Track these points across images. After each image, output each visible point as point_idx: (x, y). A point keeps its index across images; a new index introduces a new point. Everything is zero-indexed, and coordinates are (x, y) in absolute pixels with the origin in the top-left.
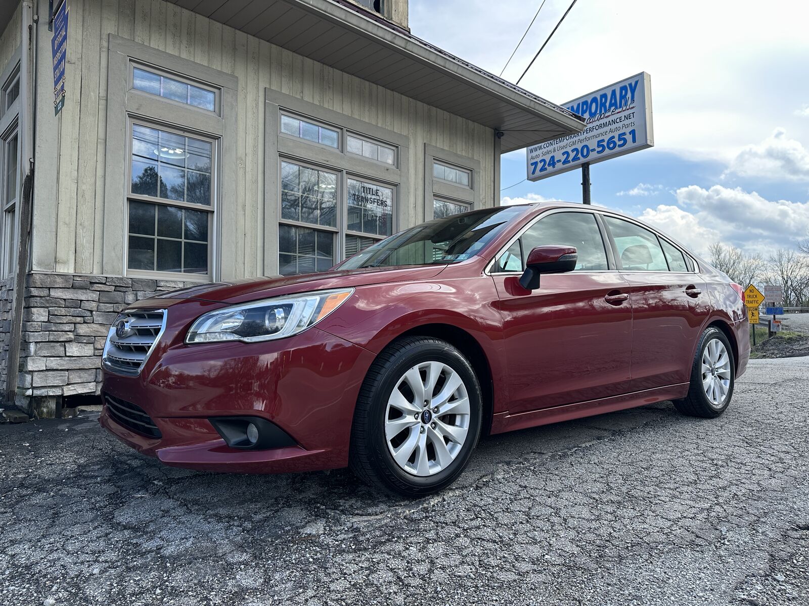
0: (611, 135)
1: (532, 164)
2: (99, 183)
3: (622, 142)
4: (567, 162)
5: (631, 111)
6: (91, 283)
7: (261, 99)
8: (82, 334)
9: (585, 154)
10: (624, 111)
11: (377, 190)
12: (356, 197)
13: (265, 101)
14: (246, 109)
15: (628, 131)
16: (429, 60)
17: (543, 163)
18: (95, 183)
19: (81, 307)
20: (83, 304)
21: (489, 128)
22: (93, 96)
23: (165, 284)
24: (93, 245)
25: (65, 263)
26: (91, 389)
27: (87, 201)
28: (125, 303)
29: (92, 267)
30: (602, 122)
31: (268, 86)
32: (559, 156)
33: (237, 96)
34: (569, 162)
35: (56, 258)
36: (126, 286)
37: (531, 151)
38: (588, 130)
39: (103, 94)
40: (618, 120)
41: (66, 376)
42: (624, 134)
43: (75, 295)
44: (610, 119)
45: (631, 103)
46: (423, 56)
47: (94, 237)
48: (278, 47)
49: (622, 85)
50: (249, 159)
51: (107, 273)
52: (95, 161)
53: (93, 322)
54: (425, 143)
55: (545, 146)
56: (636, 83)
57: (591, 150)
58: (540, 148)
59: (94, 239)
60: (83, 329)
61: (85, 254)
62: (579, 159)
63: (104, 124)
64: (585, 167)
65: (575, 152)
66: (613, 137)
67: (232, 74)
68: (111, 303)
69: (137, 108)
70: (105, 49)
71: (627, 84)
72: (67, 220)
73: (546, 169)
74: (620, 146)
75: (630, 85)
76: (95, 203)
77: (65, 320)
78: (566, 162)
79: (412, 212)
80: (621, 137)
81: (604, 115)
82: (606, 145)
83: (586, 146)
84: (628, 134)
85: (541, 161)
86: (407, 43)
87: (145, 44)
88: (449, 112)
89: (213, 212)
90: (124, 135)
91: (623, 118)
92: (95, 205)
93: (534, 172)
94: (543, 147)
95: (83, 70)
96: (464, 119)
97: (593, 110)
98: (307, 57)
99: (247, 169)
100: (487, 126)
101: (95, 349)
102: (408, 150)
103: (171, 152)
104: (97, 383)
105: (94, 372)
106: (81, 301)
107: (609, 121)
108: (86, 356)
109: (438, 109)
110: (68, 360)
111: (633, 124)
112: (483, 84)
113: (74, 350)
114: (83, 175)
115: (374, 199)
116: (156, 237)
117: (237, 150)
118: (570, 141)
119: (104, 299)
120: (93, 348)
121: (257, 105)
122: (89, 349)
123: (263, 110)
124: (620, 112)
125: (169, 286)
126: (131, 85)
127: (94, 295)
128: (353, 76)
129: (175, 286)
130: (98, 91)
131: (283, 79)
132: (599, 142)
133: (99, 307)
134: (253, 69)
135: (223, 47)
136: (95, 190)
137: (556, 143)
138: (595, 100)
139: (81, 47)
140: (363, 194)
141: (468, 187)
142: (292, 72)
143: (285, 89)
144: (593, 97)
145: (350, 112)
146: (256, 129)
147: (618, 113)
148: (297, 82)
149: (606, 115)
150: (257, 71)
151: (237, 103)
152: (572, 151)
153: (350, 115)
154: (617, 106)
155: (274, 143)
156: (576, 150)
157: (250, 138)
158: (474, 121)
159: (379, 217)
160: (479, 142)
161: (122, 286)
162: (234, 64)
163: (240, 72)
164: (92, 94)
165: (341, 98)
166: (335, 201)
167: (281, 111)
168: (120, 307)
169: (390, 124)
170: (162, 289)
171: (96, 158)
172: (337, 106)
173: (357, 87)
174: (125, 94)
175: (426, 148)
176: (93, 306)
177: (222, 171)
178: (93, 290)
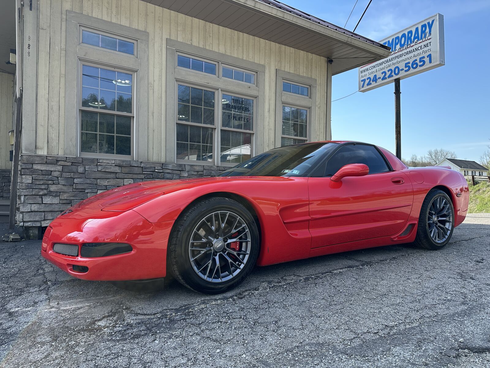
0: (415, 59)
1: (362, 81)
2: (62, 101)
3: (422, 63)
4: (385, 78)
5: (428, 41)
6: (58, 161)
7: (164, 46)
8: (52, 191)
9: (397, 73)
10: (424, 41)
11: (243, 101)
12: (228, 106)
13: (167, 47)
14: (154, 52)
15: (426, 55)
16: (272, 13)
17: (369, 80)
18: (59, 101)
19: (52, 175)
21: (323, 57)
23: (103, 161)
24: (58, 138)
25: (41, 149)
27: (54, 112)
28: (78, 172)
29: (58, 151)
30: (408, 50)
31: (168, 37)
32: (380, 75)
33: (148, 44)
35: (36, 146)
36: (79, 162)
37: (362, 72)
38: (399, 56)
39: (63, 46)
40: (419, 48)
41: (42, 215)
42: (424, 57)
43: (47, 167)
45: (429, 36)
46: (268, 11)
47: (59, 133)
48: (175, 12)
49: (423, 24)
50: (156, 83)
51: (67, 155)
52: (59, 88)
53: (59, 184)
55: (370, 69)
56: (433, 21)
57: (401, 70)
58: (367, 70)
59: (59, 134)
60: (53, 188)
61: (54, 143)
63: (64, 65)
64: (397, 82)
65: (390, 72)
66: (416, 60)
67: (145, 31)
68: (70, 173)
69: (84, 54)
70: (64, 20)
71: (426, 22)
72: (43, 124)
73: (371, 84)
74: (420, 66)
75: (429, 23)
76: (59, 113)
77: (42, 182)
79: (266, 114)
80: (422, 60)
81: (410, 45)
82: (411, 66)
83: (398, 67)
84: (426, 57)
85: (368, 79)
86: (256, 3)
87: (89, 15)
88: (294, 48)
89: (134, 117)
90: (76, 71)
91: (423, 47)
93: (363, 87)
95: (51, 33)
96: (305, 52)
97: (403, 42)
98: (194, 17)
99: (154, 90)
100: (322, 56)
101: (60, 200)
102: (265, 74)
106: (51, 171)
107: (413, 49)
108: (55, 204)
109: (286, 46)
110: (44, 206)
111: (429, 50)
112: (312, 27)
113: (47, 200)
114: (52, 96)
115: (240, 107)
116: (98, 133)
117: (148, 78)
118: (386, 64)
119: (66, 170)
120: (59, 199)
121: (161, 50)
122: (56, 200)
123: (165, 52)
124: (421, 42)
125: (105, 162)
126: (81, 41)
127: (59, 168)
128: (226, 28)
129: (109, 162)
130: (60, 45)
131: (179, 32)
132: (406, 64)
133: (62, 175)
134: (158, 27)
135: (139, 14)
136: (59, 105)
137: (378, 66)
138: (404, 35)
139: (49, 19)
140: (233, 103)
141: (307, 97)
142: (184, 28)
143: (180, 39)
144: (402, 33)
145: (224, 51)
146: (161, 65)
147: (419, 43)
148: (188, 34)
149: (412, 45)
150: (161, 29)
151: (148, 49)
152: (388, 71)
153: (224, 53)
154: (419, 38)
155: (172, 73)
156: (391, 70)
157: (157, 71)
158: (312, 53)
159: (244, 118)
160: (316, 67)
161: (76, 163)
162: (146, 25)
163: (150, 30)
164: (57, 47)
165: (218, 43)
166: (214, 109)
167: (177, 53)
168: (75, 175)
169: (252, 58)
170: (101, 164)
171: (59, 86)
172: (215, 49)
173: (229, 35)
174: (77, 46)
175: (277, 72)
176: (59, 174)
177: (139, 91)
178: (59, 165)
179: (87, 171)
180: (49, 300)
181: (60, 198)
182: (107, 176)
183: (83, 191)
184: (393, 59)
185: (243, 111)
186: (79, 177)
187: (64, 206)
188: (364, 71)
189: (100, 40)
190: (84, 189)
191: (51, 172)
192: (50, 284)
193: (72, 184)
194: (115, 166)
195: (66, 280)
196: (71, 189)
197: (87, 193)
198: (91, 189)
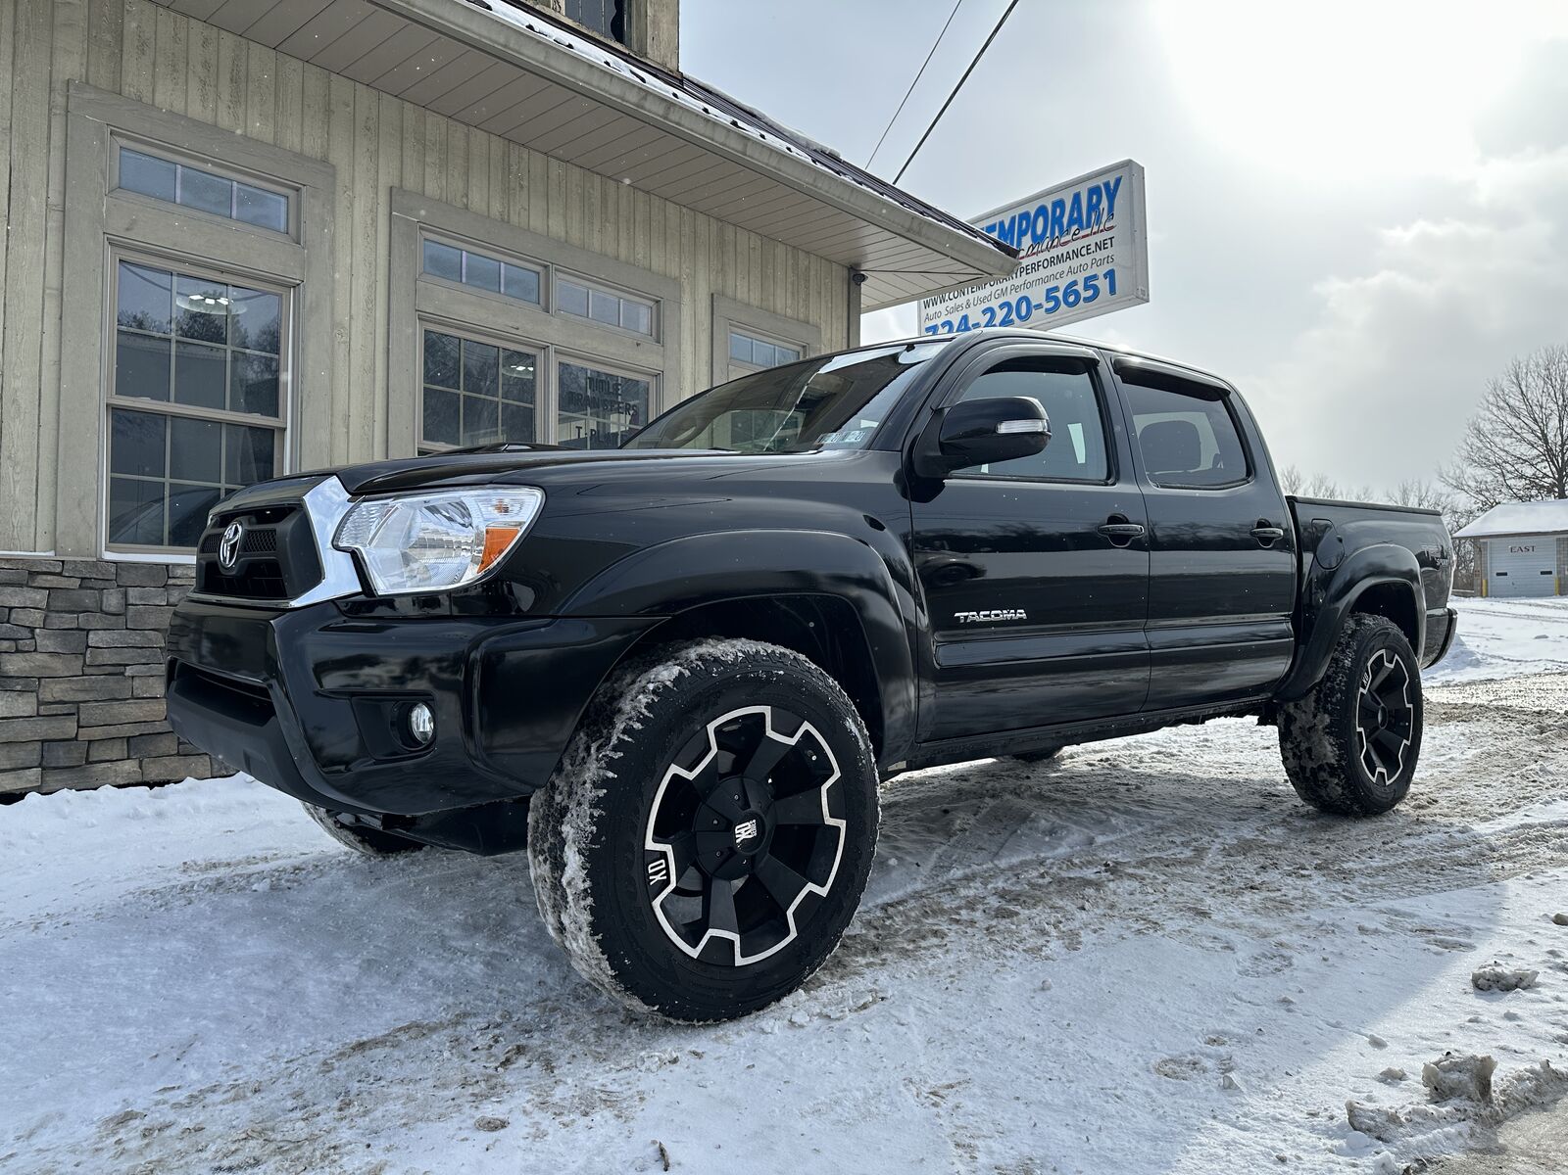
0: (1070, 279)
1: (928, 329)
2: (48, 375)
3: (1090, 293)
4: (992, 326)
5: (1107, 235)
6: (31, 573)
7: (383, 210)
8: (12, 674)
9: (1023, 313)
10: (1095, 233)
11: (617, 385)
12: (575, 397)
13: (391, 214)
14: (352, 228)
15: (1101, 271)
16: (713, 140)
17: (947, 327)
18: (40, 376)
19: (12, 619)
20: (13, 615)
21: (838, 265)
22: (36, 202)
23: (185, 572)
24: (34, 497)
26: (31, 782)
27: (22, 410)
28: (102, 611)
29: (32, 541)
30: (1054, 252)
31: (396, 183)
32: (977, 315)
33: (333, 202)
34: (995, 327)
36: (105, 577)
37: (927, 305)
38: (1029, 267)
39: (55, 198)
40: (1084, 251)
42: (1095, 277)
44: (1070, 248)
45: (1108, 220)
47: (37, 482)
48: (416, 108)
49: (1091, 183)
50: (358, 326)
51: (65, 553)
52: (40, 333)
54: (712, 295)
55: (951, 297)
56: (1118, 181)
57: (1035, 306)
59: (37, 486)
60: (14, 665)
61: (19, 515)
62: (1013, 321)
63: (59, 259)
65: (1006, 309)
66: (1075, 283)
67: (324, 159)
68: (73, 612)
69: (126, 226)
70: (60, 111)
71: (1100, 182)
74: (1087, 300)
75: (1107, 185)
76: (39, 415)
80: (1089, 282)
81: (1059, 241)
82: (1061, 298)
83: (1025, 298)
84: (1101, 277)
85: (944, 324)
86: (669, 108)
87: (144, 99)
88: (759, 234)
89: (285, 429)
90: (100, 280)
91: (1093, 248)
92: (39, 419)
95: (14, 152)
96: (789, 247)
97: (1039, 230)
98: (475, 128)
99: (353, 344)
100: (835, 261)
101: (40, 703)
102: (680, 307)
103: (210, 301)
104: (44, 769)
105: (38, 748)
106: (11, 609)
107: (1068, 253)
108: (21, 717)
109: (738, 228)
111: (1110, 260)
114: (14, 359)
115: (611, 401)
116: (167, 480)
117: (333, 309)
118: (996, 287)
119: (59, 604)
120: (35, 700)
121: (374, 221)
122: (28, 702)
123: (387, 230)
124: (1087, 235)
125: (193, 575)
126: (116, 180)
127: (38, 597)
128: (568, 165)
130: (45, 193)
131: (428, 170)
132: (1049, 291)
133: (48, 621)
134: (366, 150)
135: (306, 107)
136: (40, 390)
137: (973, 291)
138: (1042, 211)
139: (9, 106)
140: (589, 390)
142: (445, 156)
143: (432, 190)
144: (1039, 205)
145: (563, 234)
146: (373, 267)
147: (1084, 237)
148: (456, 175)
150: (374, 155)
151: (334, 217)
152: (1000, 307)
153: (563, 240)
154: (1082, 223)
155: (408, 295)
156: (1007, 304)
157: (360, 286)
160: (819, 293)
161: (96, 579)
162: (328, 140)
163: (339, 156)
164: (33, 199)
165: (545, 207)
166: (531, 406)
167: (423, 232)
168: (91, 619)
169: (644, 257)
170: (178, 582)
171: (40, 326)
172: (537, 222)
173: (577, 185)
174: (101, 199)
175: (715, 304)
176: (35, 618)
177: (303, 349)
178: (35, 588)
179: (133, 605)
181: (37, 696)
183: (117, 671)
184: (1014, 275)
186: (105, 627)
187: (55, 723)
188: (935, 301)
189: (178, 181)
190: (120, 665)
191: (10, 611)
193: (81, 649)
196: (76, 666)
197: (133, 677)
198: (144, 664)
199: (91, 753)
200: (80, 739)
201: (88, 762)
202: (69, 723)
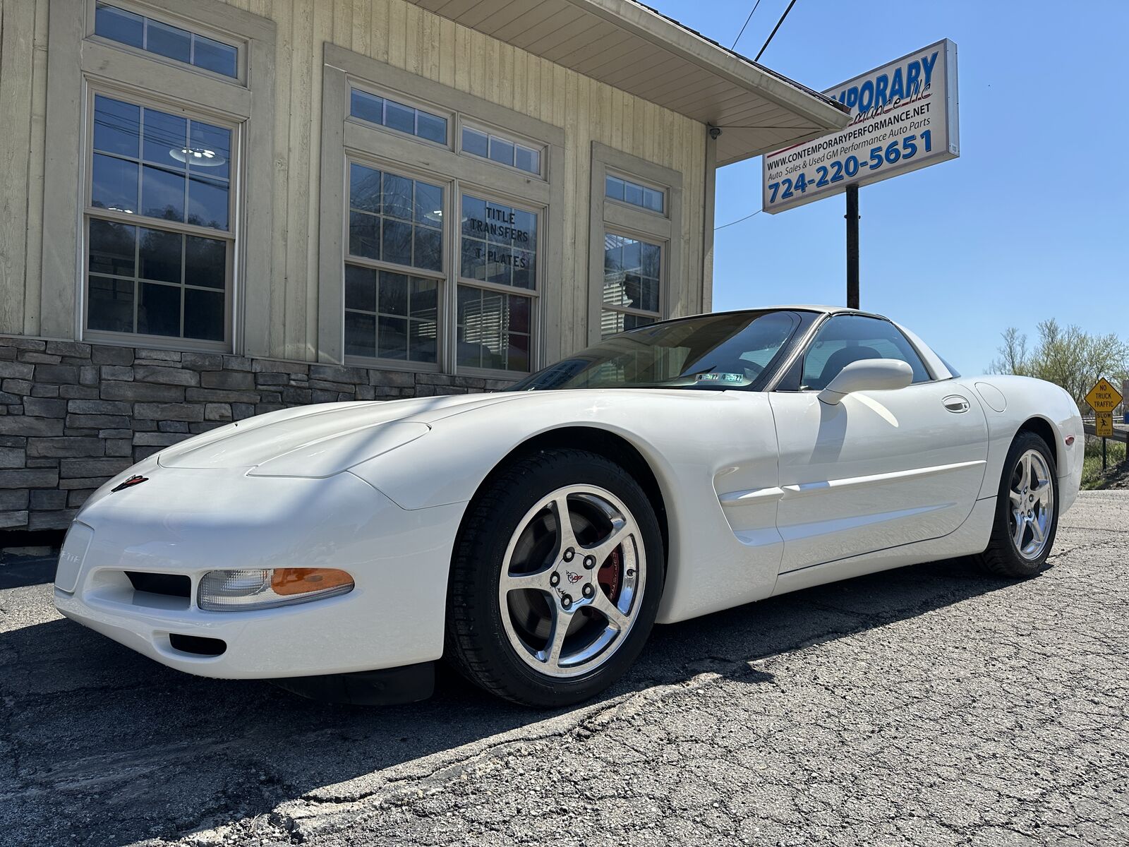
0: (892, 140)
1: (771, 187)
2: (35, 188)
3: (909, 151)
4: (824, 182)
5: (924, 102)
6: (21, 350)
7: (317, 62)
8: (4, 433)
9: (851, 170)
10: (913, 101)
11: (511, 214)
12: (476, 224)
13: (323, 65)
14: (291, 75)
15: (918, 132)
17: (787, 185)
18: (28, 188)
19: (3, 389)
20: (5, 385)
21: (698, 123)
22: (25, 44)
23: (149, 354)
24: (23, 288)
26: (19, 521)
27: (13, 216)
28: (79, 384)
29: (21, 324)
30: (878, 119)
31: (328, 39)
32: (812, 174)
33: (275, 54)
34: (826, 182)
36: (82, 356)
37: (770, 167)
38: (857, 132)
39: (40, 39)
40: (904, 117)
42: (913, 137)
45: (925, 89)
47: (25, 275)
49: (911, 60)
50: (295, 157)
51: (47, 335)
52: (27, 152)
53: (24, 414)
55: (791, 159)
56: (935, 56)
57: (861, 164)
58: (783, 162)
59: (25, 279)
60: (6, 425)
61: (11, 302)
62: (842, 177)
63: (43, 91)
64: (852, 191)
65: (836, 168)
66: (896, 143)
67: (267, 17)
68: (55, 384)
69: (100, 66)
71: (919, 58)
73: (791, 194)
74: (905, 157)
75: (925, 60)
76: (27, 220)
78: (821, 183)
79: (568, 251)
80: (908, 143)
81: (882, 109)
82: (883, 156)
83: (854, 158)
84: (918, 137)
85: (784, 183)
88: (632, 94)
89: (235, 240)
90: (78, 109)
91: (912, 113)
92: (27, 223)
93: (773, 200)
94: (787, 160)
96: (657, 106)
97: (865, 102)
99: (290, 173)
100: (695, 119)
101: (28, 457)
102: (564, 151)
103: (198, 155)
104: (30, 511)
105: (26, 495)
107: (890, 119)
108: (12, 468)
109: (614, 89)
111: (926, 122)
114: (6, 173)
115: (506, 228)
116: (136, 279)
117: (273, 142)
118: (828, 150)
119: (43, 377)
120: (24, 455)
121: (309, 71)
122: (16, 457)
123: (319, 78)
124: (907, 103)
125: (155, 357)
126: (92, 28)
127: (25, 371)
128: (473, 30)
129: (166, 359)
130: (32, 36)
131: (355, 30)
132: (873, 151)
133: (34, 390)
134: (303, 11)
136: (28, 199)
137: (808, 155)
138: (868, 86)
140: (487, 219)
141: (662, 214)
142: (369, 19)
143: (358, 47)
144: (866, 81)
145: (467, 86)
146: (308, 109)
147: (903, 105)
148: (378, 35)
149: (886, 108)
150: (310, 16)
151: (275, 66)
152: (831, 165)
153: (467, 91)
154: (903, 94)
155: (337, 133)
156: (838, 163)
157: (297, 123)
158: (672, 110)
159: (515, 257)
160: (682, 145)
161: (74, 357)
162: (271, 2)
163: (281, 16)
164: (22, 40)
165: (453, 65)
166: (441, 230)
167: (351, 82)
168: (70, 390)
169: (535, 109)
170: (143, 362)
171: (28, 146)
172: (446, 78)
173: (479, 48)
174: (79, 42)
175: (593, 150)
176: (24, 387)
177: (248, 174)
178: (25, 363)
179: (105, 380)
180: (16, 757)
181: (26, 452)
182: (159, 394)
183: (93, 433)
184: (844, 139)
185: (513, 240)
186: (82, 397)
187: (41, 474)
188: (777, 164)
189: (146, 32)
190: (95, 429)
191: (3, 380)
192: (12, 703)
193: (62, 414)
194: (183, 368)
195: (63, 692)
196: (58, 428)
197: (106, 439)
198: (115, 429)
199: (70, 500)
200: (61, 488)
201: (67, 506)
202: (51, 475)
